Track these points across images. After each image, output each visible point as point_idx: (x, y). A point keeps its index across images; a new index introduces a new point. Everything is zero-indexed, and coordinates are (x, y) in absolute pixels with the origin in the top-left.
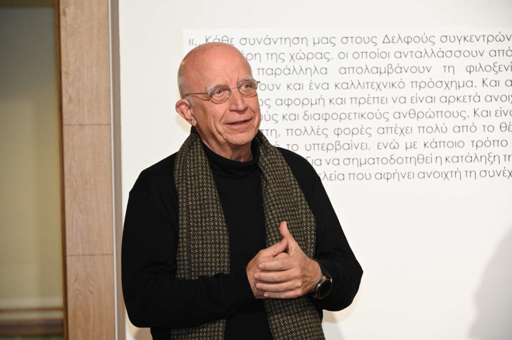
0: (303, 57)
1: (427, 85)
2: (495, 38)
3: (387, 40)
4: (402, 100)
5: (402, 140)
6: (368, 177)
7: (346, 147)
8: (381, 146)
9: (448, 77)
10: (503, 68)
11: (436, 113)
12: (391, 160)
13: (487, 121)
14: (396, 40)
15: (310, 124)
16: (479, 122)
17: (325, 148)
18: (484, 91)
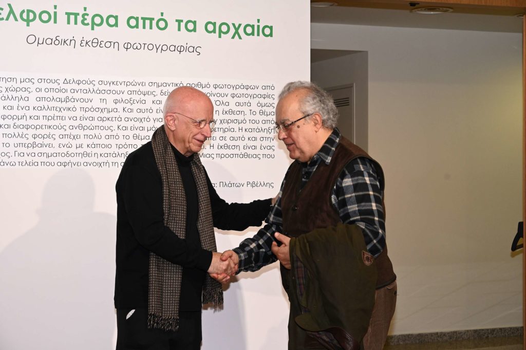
0: (14, 90)
1: (90, 110)
2: (131, 84)
3: (66, 82)
4: (74, 118)
5: (74, 142)
6: (53, 164)
7: (40, 145)
8: (61, 146)
9: (102, 105)
10: (135, 101)
11: (95, 127)
12: (67, 154)
13: (126, 133)
14: (71, 82)
15: (17, 131)
16: (121, 133)
17: (26, 146)
18: (124, 115)
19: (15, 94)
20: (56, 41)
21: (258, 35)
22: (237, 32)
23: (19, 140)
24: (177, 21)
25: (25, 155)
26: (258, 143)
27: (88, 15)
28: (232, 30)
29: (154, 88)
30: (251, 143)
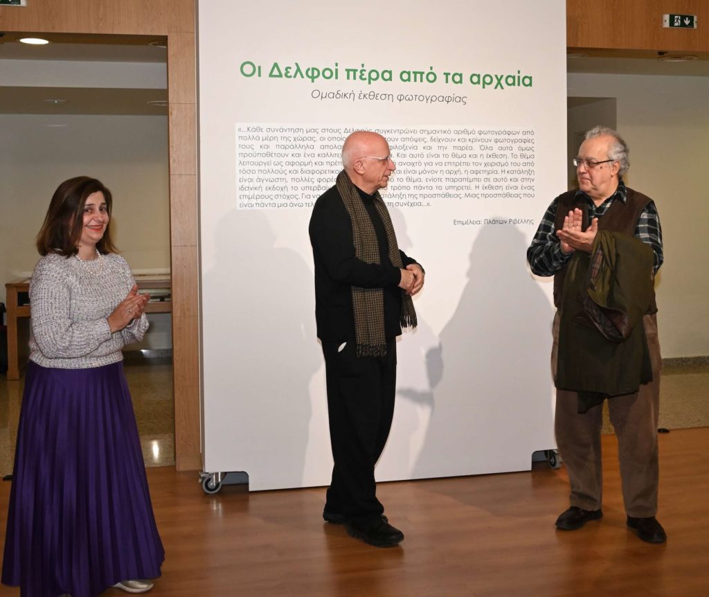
0: (301, 139)
2: (404, 132)
10: (408, 148)
15: (304, 176)
17: (312, 188)
19: (302, 143)
20: (337, 95)
21: (519, 85)
22: (499, 83)
23: (306, 184)
24: (445, 74)
25: (311, 197)
26: (519, 184)
27: (365, 70)
28: (495, 81)
29: (424, 135)
30: (513, 184)
